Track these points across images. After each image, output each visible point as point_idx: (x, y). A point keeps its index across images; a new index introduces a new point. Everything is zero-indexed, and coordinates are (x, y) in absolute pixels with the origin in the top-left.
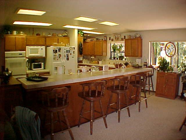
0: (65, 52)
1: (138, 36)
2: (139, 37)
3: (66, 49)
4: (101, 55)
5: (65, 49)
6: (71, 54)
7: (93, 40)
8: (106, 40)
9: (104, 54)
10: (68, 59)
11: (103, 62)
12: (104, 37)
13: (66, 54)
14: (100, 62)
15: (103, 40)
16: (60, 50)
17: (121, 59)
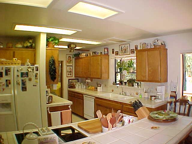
0: (18, 76)
1: (160, 44)
2: (162, 44)
3: (21, 70)
4: (99, 78)
5: (18, 71)
6: (30, 80)
7: (89, 55)
8: (108, 54)
9: (104, 76)
10: (24, 89)
11: (104, 88)
12: (105, 48)
13: (20, 79)
14: (98, 88)
15: (103, 53)
16: (7, 71)
17: (131, 84)
